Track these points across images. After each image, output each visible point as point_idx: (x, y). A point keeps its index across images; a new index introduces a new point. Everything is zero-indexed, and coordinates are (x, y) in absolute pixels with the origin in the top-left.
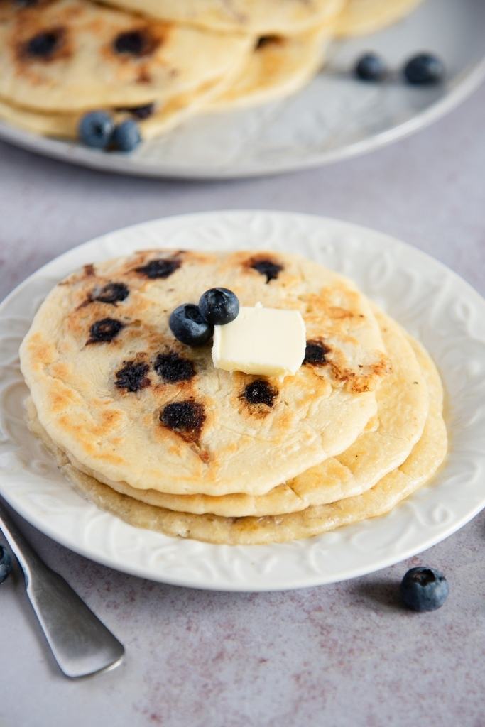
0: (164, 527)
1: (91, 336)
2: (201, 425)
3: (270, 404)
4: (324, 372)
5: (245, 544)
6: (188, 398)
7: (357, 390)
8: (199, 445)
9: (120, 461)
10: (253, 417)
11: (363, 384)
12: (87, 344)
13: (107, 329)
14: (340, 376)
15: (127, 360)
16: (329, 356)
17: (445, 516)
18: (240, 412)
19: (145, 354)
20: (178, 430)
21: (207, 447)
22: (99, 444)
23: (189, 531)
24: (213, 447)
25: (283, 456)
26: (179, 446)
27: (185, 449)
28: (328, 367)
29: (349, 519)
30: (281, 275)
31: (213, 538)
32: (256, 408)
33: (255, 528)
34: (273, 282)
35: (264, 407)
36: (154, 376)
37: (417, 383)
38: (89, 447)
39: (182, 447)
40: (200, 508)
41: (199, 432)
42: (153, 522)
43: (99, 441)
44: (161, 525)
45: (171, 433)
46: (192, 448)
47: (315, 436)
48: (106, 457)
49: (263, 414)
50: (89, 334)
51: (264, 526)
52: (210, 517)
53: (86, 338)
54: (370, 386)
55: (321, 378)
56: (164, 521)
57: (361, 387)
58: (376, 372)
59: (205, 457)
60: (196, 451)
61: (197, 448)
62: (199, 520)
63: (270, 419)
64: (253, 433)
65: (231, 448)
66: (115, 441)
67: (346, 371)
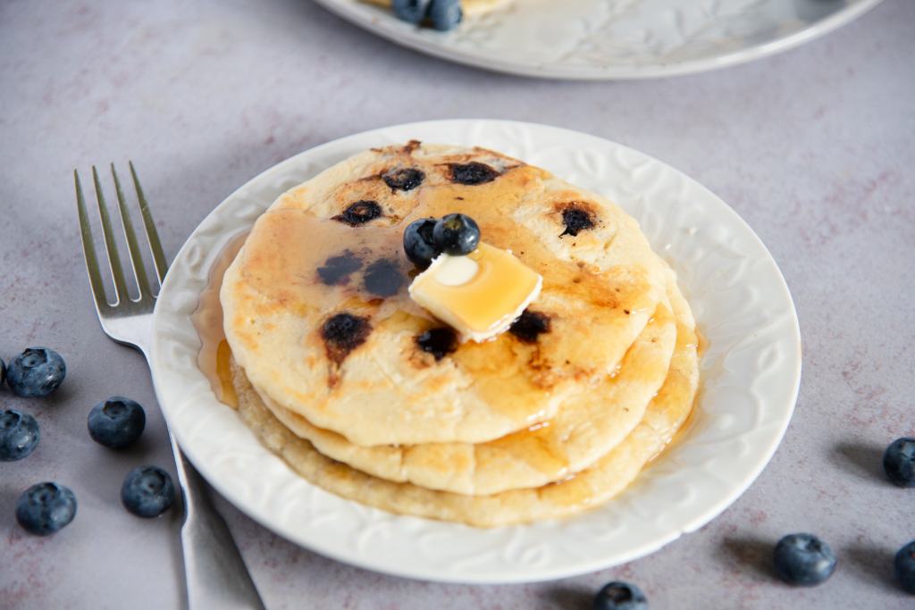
0: (264, 434)
1: (344, 212)
2: (354, 347)
3: (438, 359)
4: (523, 352)
5: (324, 488)
6: (365, 316)
7: (539, 386)
8: (338, 367)
9: (255, 347)
10: (409, 364)
11: (550, 383)
12: (333, 218)
13: (363, 212)
14: (535, 363)
15: (351, 249)
16: (543, 338)
17: (537, 558)
18: (402, 353)
19: (371, 252)
20: (330, 343)
21: (344, 372)
22: (253, 322)
23: (282, 449)
24: (348, 377)
25: (408, 417)
26: (318, 359)
27: (322, 366)
28: (533, 348)
29: (445, 512)
30: (583, 235)
31: (299, 467)
32: (420, 355)
33: (343, 477)
34: (568, 236)
35: (430, 358)
36: (357, 278)
37: (627, 410)
38: (239, 321)
39: (321, 361)
40: (301, 432)
41: (348, 353)
42: (256, 424)
43: (255, 318)
44: (263, 430)
45: (322, 343)
46: (330, 367)
47: (457, 412)
48: (247, 338)
49: (424, 364)
50: (345, 209)
51: (354, 479)
52: (308, 445)
53: (338, 212)
54: (556, 389)
55: (514, 355)
56: (267, 428)
57: (545, 384)
58: (577, 377)
59: (333, 382)
60: (330, 372)
61: (334, 368)
62: (298, 443)
63: (424, 374)
64: (398, 378)
65: (364, 384)
66: (269, 327)
67: (546, 361)
